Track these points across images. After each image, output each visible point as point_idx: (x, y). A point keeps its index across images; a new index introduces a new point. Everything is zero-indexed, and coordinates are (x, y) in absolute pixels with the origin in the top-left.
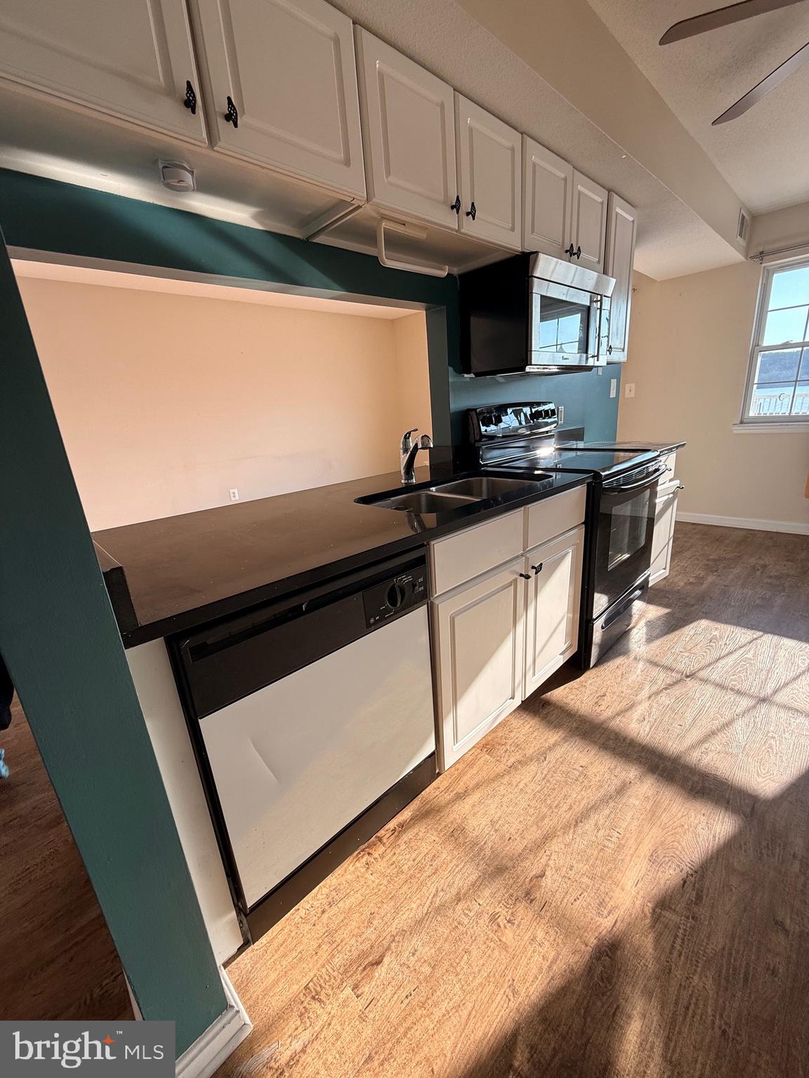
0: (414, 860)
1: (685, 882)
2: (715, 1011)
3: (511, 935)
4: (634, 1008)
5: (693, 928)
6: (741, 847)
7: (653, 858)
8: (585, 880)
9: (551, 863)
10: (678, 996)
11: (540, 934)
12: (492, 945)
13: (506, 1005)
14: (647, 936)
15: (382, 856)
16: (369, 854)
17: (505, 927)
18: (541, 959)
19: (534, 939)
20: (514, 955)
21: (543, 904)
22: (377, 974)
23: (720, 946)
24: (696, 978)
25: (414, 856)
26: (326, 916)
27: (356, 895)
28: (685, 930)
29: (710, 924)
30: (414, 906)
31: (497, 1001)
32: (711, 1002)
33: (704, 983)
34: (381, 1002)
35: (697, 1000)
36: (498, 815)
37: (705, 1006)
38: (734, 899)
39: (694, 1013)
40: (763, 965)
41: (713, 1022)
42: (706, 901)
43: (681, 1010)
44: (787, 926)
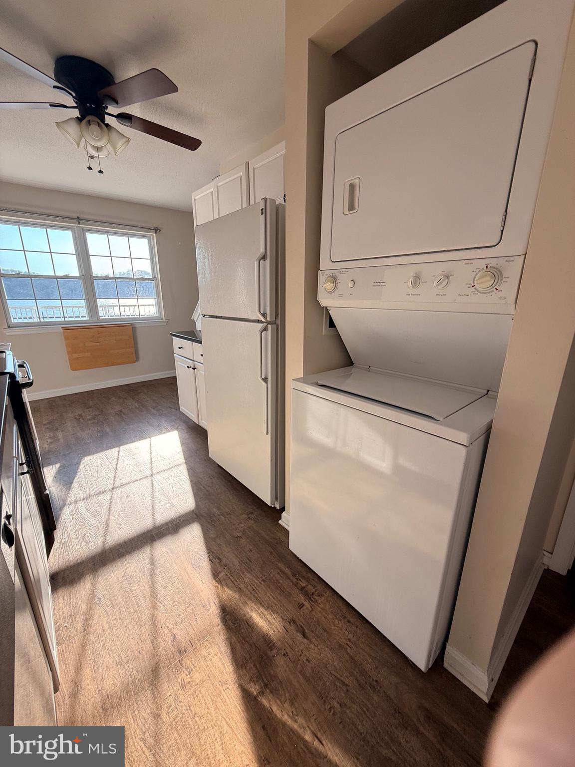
1: (211, 560)
2: (257, 579)
3: (197, 674)
4: (248, 613)
5: (229, 569)
6: (207, 529)
7: (195, 567)
8: (189, 609)
9: (170, 627)
10: (249, 591)
11: (204, 652)
12: (197, 692)
13: (230, 692)
14: (225, 591)
17: (191, 677)
18: (216, 657)
19: (205, 657)
20: (208, 676)
21: (190, 643)
23: (238, 563)
24: (245, 579)
28: (228, 573)
29: (230, 561)
31: (227, 698)
32: (254, 579)
33: (248, 577)
35: (252, 584)
37: (254, 582)
38: (224, 546)
39: (255, 588)
40: (248, 552)
41: (260, 582)
42: (221, 557)
43: (253, 592)
44: (239, 536)
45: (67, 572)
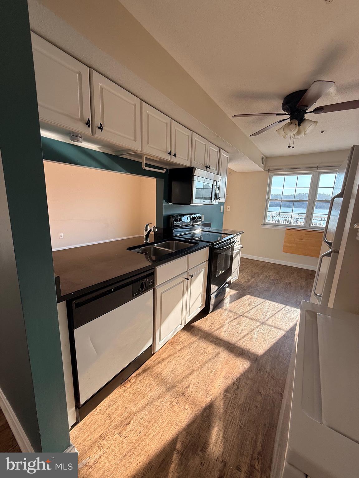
0: (142, 387)
1: (234, 384)
2: (239, 421)
3: (177, 408)
4: (215, 424)
5: (235, 398)
6: (252, 371)
7: (225, 377)
8: (203, 387)
9: (192, 382)
10: (228, 418)
11: (187, 406)
12: (170, 412)
13: (174, 430)
14: (221, 402)
15: (130, 387)
16: (125, 386)
17: (175, 405)
18: (187, 414)
19: (185, 408)
20: (178, 414)
21: (188, 396)
22: (128, 428)
23: (242, 402)
24: (234, 412)
25: (142, 385)
26: (108, 410)
27: (120, 402)
28: (233, 398)
29: (240, 396)
30: (142, 403)
31: (171, 430)
32: (238, 418)
33: (237, 413)
34: (130, 436)
35: (234, 419)
36: (174, 368)
37: (236, 420)
38: (248, 387)
39: (233, 423)
40: (254, 405)
41: (238, 424)
42: (240, 389)
43: (229, 422)
44: (262, 393)
45: (196, 329)
